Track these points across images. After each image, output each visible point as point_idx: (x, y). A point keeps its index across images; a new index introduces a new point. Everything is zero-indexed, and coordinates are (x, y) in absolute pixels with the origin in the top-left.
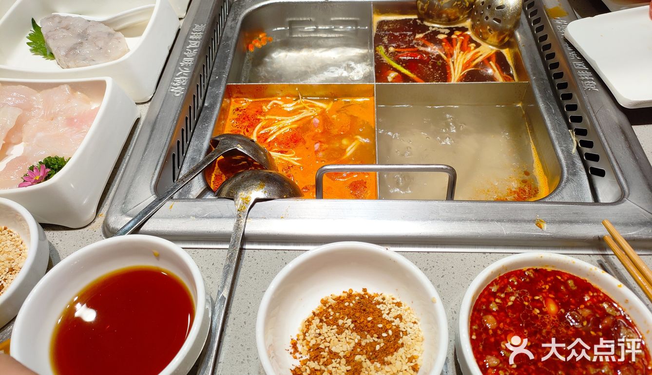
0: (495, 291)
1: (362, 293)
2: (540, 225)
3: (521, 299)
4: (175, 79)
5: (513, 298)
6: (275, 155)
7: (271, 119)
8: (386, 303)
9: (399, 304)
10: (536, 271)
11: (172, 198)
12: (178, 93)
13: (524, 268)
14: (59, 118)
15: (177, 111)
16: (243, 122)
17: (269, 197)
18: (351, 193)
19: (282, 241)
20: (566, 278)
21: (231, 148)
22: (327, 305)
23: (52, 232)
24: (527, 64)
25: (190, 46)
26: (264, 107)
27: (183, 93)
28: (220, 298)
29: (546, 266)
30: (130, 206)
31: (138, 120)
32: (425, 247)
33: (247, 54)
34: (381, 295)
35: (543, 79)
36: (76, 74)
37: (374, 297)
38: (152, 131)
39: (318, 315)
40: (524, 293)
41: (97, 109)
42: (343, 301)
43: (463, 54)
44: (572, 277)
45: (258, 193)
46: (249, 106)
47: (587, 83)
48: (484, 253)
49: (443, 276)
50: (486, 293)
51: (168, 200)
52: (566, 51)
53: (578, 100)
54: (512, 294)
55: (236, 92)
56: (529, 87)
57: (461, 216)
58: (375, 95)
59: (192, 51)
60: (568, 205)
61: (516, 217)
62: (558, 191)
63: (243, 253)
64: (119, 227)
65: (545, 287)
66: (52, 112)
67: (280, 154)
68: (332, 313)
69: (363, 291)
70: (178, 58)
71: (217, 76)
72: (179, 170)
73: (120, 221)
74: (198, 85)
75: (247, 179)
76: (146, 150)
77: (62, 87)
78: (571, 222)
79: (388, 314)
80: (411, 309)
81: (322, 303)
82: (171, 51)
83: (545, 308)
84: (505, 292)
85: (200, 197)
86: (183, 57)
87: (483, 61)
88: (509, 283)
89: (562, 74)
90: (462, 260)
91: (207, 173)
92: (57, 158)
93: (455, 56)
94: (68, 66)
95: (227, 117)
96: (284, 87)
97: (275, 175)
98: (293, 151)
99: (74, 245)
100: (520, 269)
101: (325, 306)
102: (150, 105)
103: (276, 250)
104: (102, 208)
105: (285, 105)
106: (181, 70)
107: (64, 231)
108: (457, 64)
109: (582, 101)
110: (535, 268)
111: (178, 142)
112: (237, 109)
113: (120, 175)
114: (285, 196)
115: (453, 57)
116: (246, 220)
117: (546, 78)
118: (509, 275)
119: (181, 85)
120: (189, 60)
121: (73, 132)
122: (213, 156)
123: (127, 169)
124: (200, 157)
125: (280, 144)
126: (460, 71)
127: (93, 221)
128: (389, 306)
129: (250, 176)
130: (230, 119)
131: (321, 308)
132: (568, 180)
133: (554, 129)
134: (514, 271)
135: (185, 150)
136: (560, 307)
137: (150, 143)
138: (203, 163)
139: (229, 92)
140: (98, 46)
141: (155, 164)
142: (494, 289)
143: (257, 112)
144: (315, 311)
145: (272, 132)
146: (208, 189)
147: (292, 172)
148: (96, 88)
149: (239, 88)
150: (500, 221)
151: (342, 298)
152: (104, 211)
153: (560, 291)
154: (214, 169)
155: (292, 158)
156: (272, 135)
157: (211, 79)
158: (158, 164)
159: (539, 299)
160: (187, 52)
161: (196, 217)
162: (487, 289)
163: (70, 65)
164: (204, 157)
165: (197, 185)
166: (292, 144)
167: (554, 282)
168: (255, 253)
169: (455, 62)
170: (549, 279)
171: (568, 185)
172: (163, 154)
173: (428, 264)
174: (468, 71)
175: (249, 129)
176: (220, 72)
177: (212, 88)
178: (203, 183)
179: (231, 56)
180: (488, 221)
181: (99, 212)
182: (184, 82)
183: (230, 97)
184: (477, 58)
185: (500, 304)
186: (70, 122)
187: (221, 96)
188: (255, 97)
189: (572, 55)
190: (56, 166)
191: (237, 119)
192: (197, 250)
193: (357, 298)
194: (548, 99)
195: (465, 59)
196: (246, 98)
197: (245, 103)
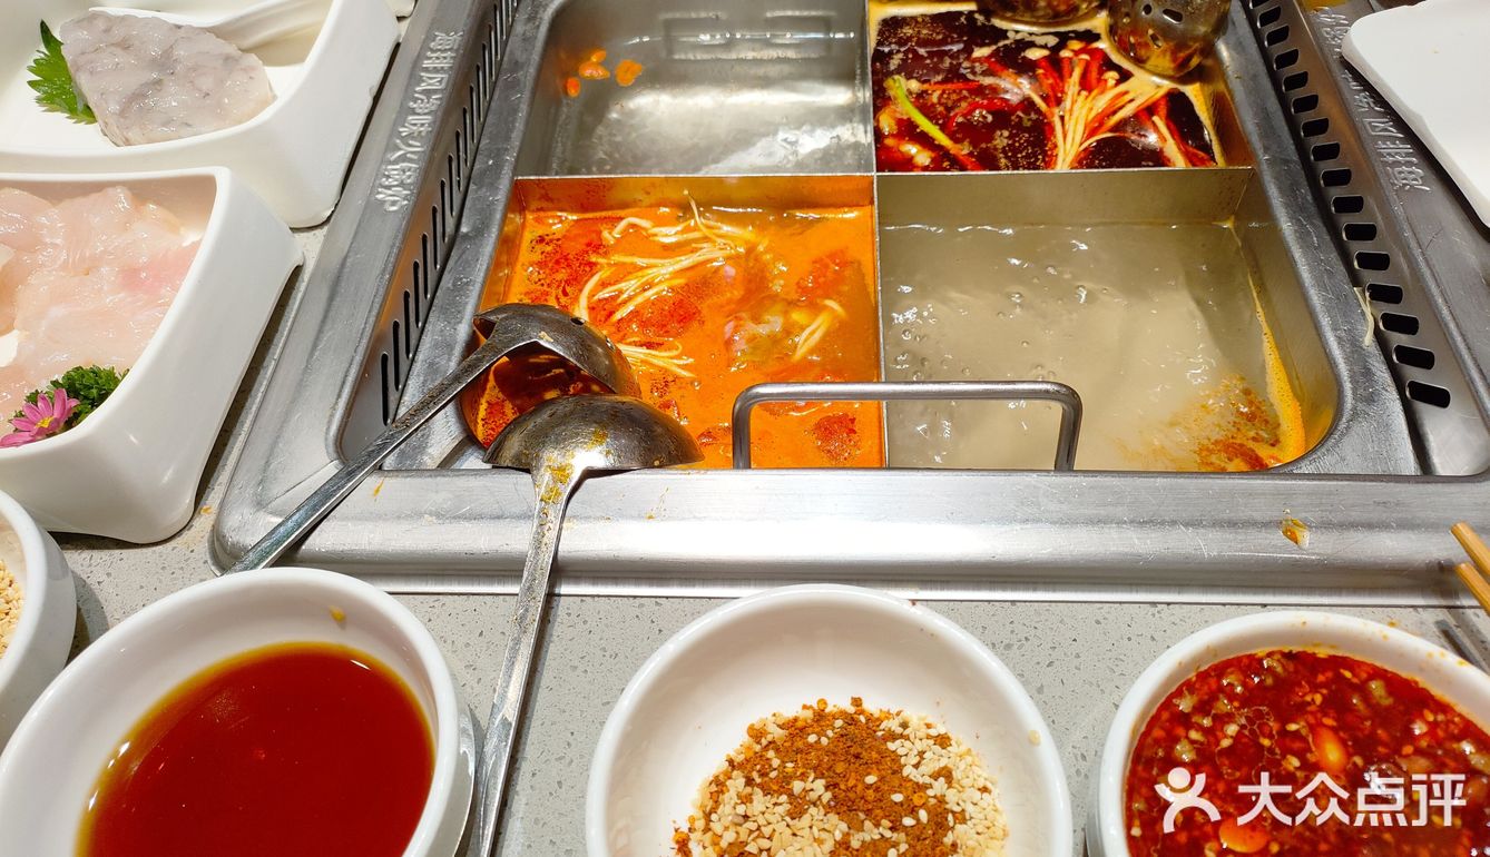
0: (1186, 711)
1: (851, 709)
2: (1293, 533)
3: (1252, 732)
4: (386, 170)
5: (1232, 729)
6: (633, 353)
7: (624, 264)
8: (912, 737)
9: (943, 741)
10: (1289, 656)
11: (380, 468)
12: (394, 203)
13: (1260, 652)
14: (104, 270)
15: (392, 247)
16: (554, 271)
17: (618, 465)
18: (818, 447)
19: (651, 575)
20: (1364, 676)
21: (523, 340)
22: (764, 742)
23: (86, 554)
24: (1248, 122)
25: (423, 86)
26: (606, 234)
27: (406, 202)
28: (497, 722)
29: (1315, 645)
30: (276, 490)
31: (298, 271)
32: (1004, 589)
33: (565, 101)
34: (898, 714)
35: (1286, 162)
36: (146, 159)
37: (880, 720)
38: (331, 298)
39: (741, 766)
40: (1260, 715)
41: (195, 246)
42: (802, 729)
43: (1087, 97)
44: (1378, 673)
45: (591, 455)
46: (568, 231)
47: (1400, 173)
48: (1154, 604)
49: (1050, 664)
50: (1165, 715)
51: (369, 473)
52: (1345, 91)
53: (1378, 214)
54: (1229, 718)
55: (538, 196)
56: (1254, 179)
57: (1095, 512)
58: (876, 203)
59: (428, 98)
60: (1363, 483)
61: (1232, 515)
62: (1331, 441)
63: (555, 604)
64: (251, 540)
65: (1313, 700)
66: (87, 254)
67: (644, 350)
68: (776, 763)
69: (852, 704)
70: (394, 116)
71: (489, 157)
72: (397, 395)
73: (252, 526)
74: (443, 184)
75: (563, 420)
76: (315, 346)
77: (110, 191)
78: (1370, 526)
79: (916, 766)
80: (974, 753)
81: (751, 736)
82: (376, 99)
83: (1311, 752)
84: (1213, 712)
85: (447, 464)
86: (407, 115)
87: (1136, 116)
88: (1221, 689)
89: (1336, 147)
90: (1098, 622)
91: (465, 403)
92: (96, 372)
93: (1067, 103)
94: (127, 140)
95: (517, 258)
96: (653, 183)
97: (631, 407)
98: (677, 343)
99: (142, 587)
100: (1249, 653)
101: (759, 743)
102: (329, 231)
103: (635, 597)
104: (210, 493)
105: (656, 230)
106: (403, 147)
107: (117, 552)
108: (1073, 122)
109: (1391, 219)
110: (1286, 650)
111: (396, 325)
112: (541, 240)
113: (254, 408)
114: (657, 463)
115: (1062, 105)
116: (561, 522)
117: (1295, 158)
118: (1221, 669)
119: (402, 184)
120: (421, 121)
121: (139, 304)
122: (480, 360)
123: (268, 397)
124: (449, 360)
125: (644, 324)
126: (1078, 138)
127: (187, 526)
128: (919, 746)
129: (572, 413)
130: (523, 265)
131: (749, 748)
132: (1355, 414)
133: (1321, 285)
134: (1233, 659)
135: (413, 342)
136: (1351, 750)
137: (327, 328)
138: (456, 378)
139: (520, 198)
140: (200, 90)
141: (339, 383)
142: (1185, 705)
143: (589, 245)
144: (733, 754)
145: (625, 296)
146: (469, 440)
147: (674, 394)
148: (193, 193)
149: (543, 187)
150: (1192, 525)
151: (800, 724)
152: (213, 498)
153: (1351, 709)
154: (484, 389)
155: (675, 361)
156: (625, 302)
157: (477, 166)
158: (344, 383)
159: (1297, 731)
160: (415, 100)
161: (438, 515)
162: (1168, 704)
163: (130, 135)
164: (459, 364)
165: (444, 431)
166: (674, 326)
167: (1334, 687)
168: (584, 605)
169: (1066, 118)
170: (1321, 678)
171: (1356, 428)
172: (358, 358)
173: (1012, 632)
174: (1098, 141)
175: (568, 289)
176: (498, 150)
177: (479, 189)
178: (458, 425)
179: (524, 108)
180: (1163, 523)
181: (202, 502)
182: (409, 177)
183: (522, 210)
184: (1121, 108)
185: (1202, 744)
186: (131, 278)
187: (500, 208)
188: (583, 208)
189: (1362, 100)
190: (94, 391)
191: (541, 265)
192: (441, 597)
193: (839, 723)
194: (1302, 209)
195: (1091, 109)
196: (561, 210)
197: (560, 223)
